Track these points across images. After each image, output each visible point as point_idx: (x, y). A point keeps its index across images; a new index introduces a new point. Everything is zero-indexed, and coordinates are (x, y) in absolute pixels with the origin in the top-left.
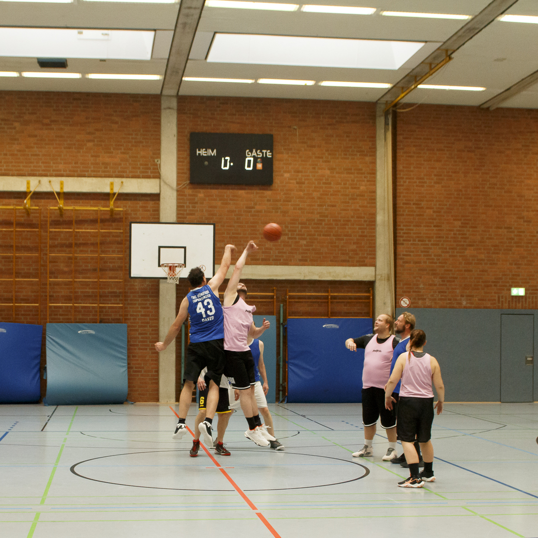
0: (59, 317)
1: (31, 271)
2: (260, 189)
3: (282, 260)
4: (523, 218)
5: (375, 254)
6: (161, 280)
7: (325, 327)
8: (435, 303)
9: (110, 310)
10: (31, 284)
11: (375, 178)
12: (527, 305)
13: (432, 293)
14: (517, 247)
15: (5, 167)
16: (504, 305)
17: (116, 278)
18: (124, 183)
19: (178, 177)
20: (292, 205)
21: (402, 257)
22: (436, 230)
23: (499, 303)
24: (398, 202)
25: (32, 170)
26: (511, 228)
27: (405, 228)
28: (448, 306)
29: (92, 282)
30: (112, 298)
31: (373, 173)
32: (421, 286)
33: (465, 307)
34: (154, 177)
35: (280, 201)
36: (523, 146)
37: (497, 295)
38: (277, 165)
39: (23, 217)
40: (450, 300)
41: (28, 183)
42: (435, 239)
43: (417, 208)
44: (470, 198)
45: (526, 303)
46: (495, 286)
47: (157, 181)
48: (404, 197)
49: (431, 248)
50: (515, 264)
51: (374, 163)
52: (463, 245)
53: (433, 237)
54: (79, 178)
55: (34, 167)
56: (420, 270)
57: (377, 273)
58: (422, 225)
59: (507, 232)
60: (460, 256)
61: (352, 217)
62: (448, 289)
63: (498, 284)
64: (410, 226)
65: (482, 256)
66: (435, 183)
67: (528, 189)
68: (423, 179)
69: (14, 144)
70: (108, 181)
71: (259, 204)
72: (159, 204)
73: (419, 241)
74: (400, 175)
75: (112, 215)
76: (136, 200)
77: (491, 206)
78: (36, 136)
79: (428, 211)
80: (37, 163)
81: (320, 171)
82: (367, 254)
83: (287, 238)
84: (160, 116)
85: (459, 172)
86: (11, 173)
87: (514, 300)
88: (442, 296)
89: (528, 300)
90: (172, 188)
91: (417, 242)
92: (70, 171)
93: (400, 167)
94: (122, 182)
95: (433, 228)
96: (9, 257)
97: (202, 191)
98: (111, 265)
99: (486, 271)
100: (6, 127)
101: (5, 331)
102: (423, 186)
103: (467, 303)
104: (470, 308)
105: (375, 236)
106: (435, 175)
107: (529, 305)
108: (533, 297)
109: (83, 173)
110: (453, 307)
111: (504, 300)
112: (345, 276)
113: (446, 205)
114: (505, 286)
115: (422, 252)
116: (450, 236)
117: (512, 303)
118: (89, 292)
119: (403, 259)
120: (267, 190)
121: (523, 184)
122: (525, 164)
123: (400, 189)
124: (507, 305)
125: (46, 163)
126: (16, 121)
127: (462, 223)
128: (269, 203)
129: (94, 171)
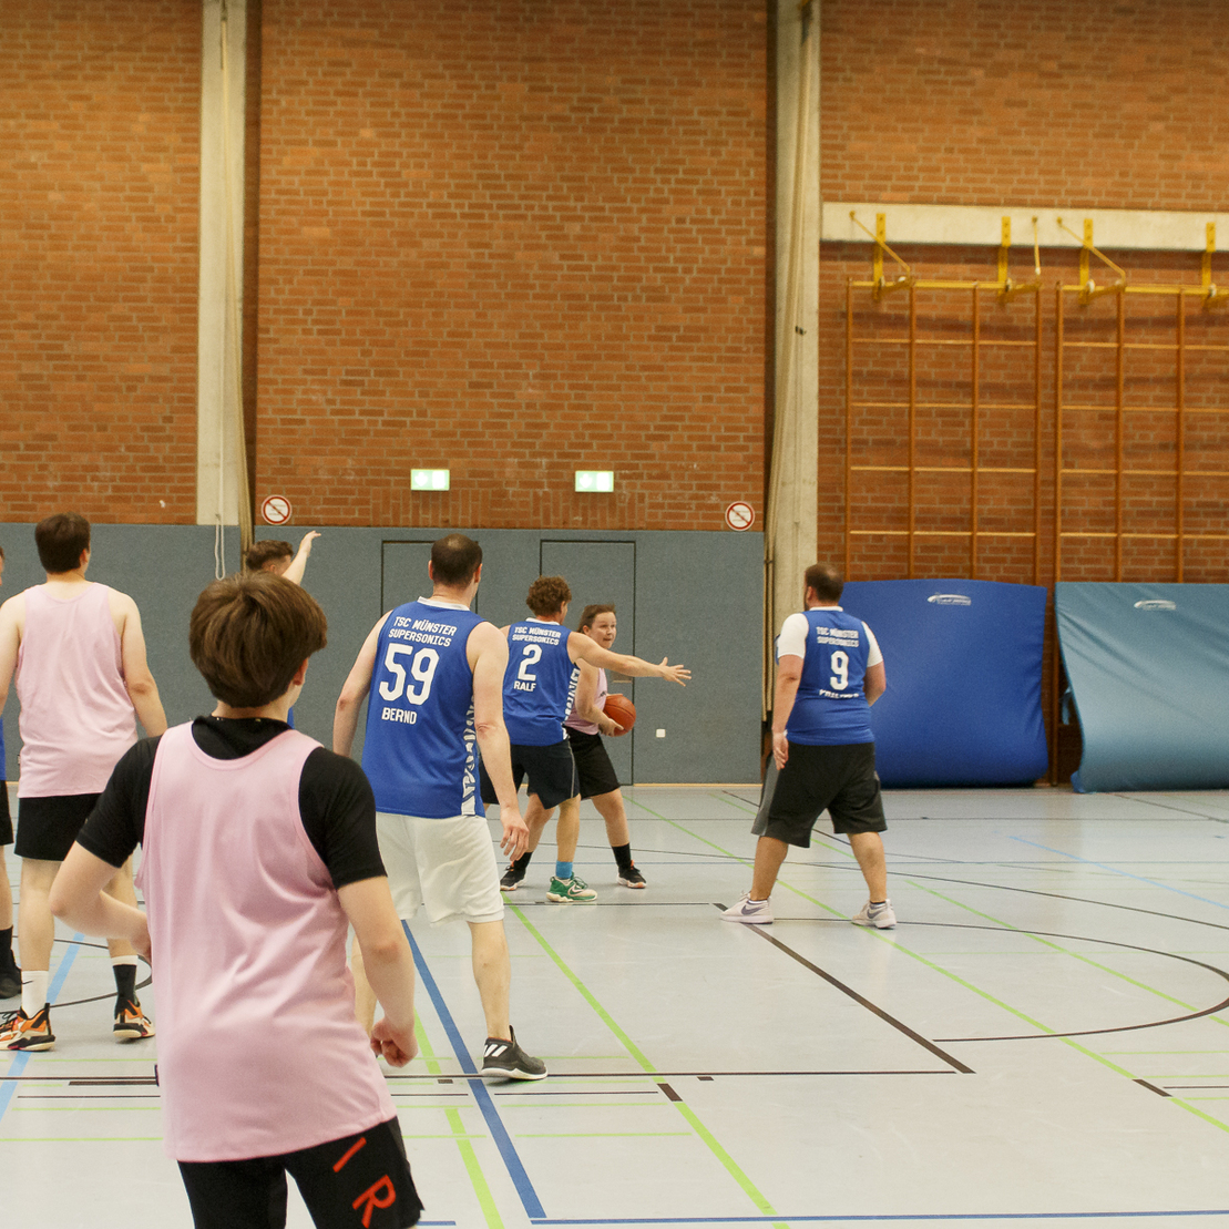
0: (1077, 565)
1: (1009, 448)
9: (1202, 549)
10: (1009, 481)
15: (948, 183)
17: (1217, 467)
25: (1015, 191)
29: (1161, 477)
30: (1209, 520)
39: (990, 309)
41: (1006, 224)
54: (1132, 214)
55: (1020, 181)
69: (971, 123)
70: (1201, 220)
75: (1205, 309)
78: (1023, 104)
80: (1027, 173)
86: (962, 196)
92: (1108, 194)
96: (954, 413)
98: (1205, 434)
100: (950, 79)
101: (969, 602)
109: (1142, 200)
118: (1149, 504)
125: (1049, 172)
126: (978, 66)
129: (1168, 195)
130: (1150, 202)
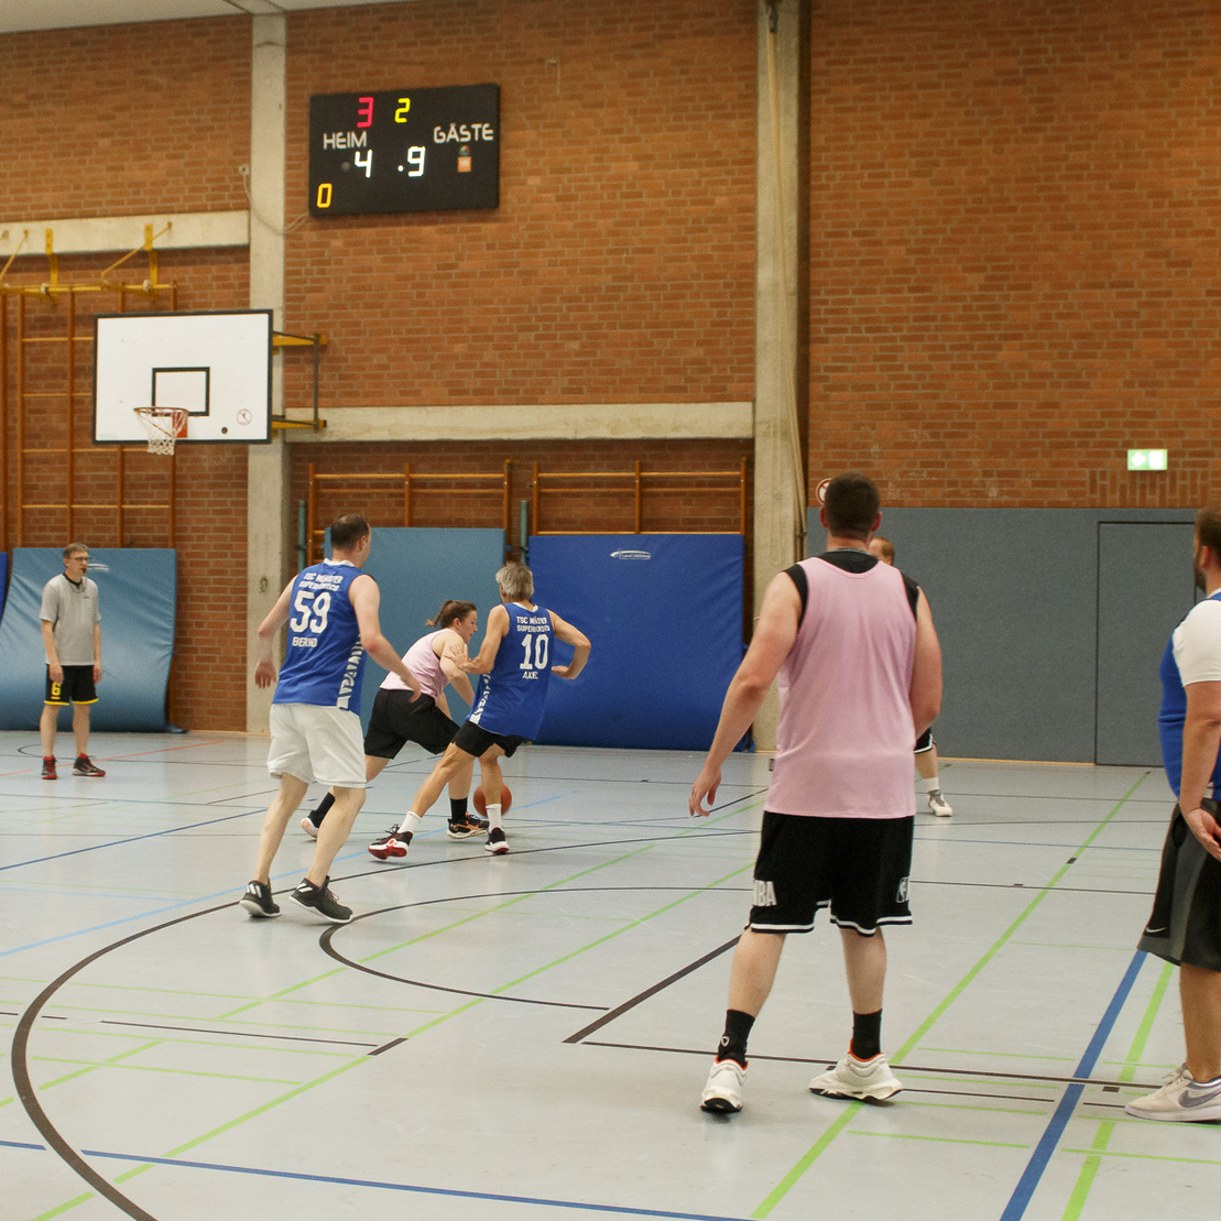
2: (470, 221)
3: (521, 392)
4: (1166, 254)
5: (752, 370)
6: (252, 447)
7: (617, 558)
8: (914, 494)
9: (150, 517)
11: (754, 171)
12: (1177, 496)
13: (904, 468)
14: (1147, 335)
16: (1109, 497)
18: (174, 227)
19: (288, 203)
20: (546, 254)
21: (822, 373)
22: (917, 300)
23: (1093, 491)
24: (813, 229)
26: (1130, 285)
27: (830, 297)
28: (948, 499)
30: (155, 491)
31: (749, 160)
32: (875, 449)
33: (996, 505)
34: (238, 208)
35: (515, 246)
36: (1166, 54)
37: (1087, 471)
38: (510, 157)
40: (951, 484)
42: (911, 324)
43: (863, 244)
44: (1013, 209)
45: (1173, 490)
46: (1084, 445)
47: (241, 216)
48: (829, 216)
49: (901, 349)
50: (1142, 384)
51: (751, 133)
52: (990, 337)
53: (905, 319)
54: (84, 221)
56: (871, 407)
57: (758, 418)
58: (878, 287)
59: (1120, 295)
60: (982, 367)
61: (696, 276)
62: (948, 455)
63: (1091, 440)
64: (845, 292)
65: (1047, 366)
66: (913, 174)
67: (1184, 174)
68: (881, 165)
70: (141, 222)
71: (469, 257)
72: (247, 269)
73: (869, 330)
74: (819, 159)
76: (203, 262)
77: (1071, 227)
79: (891, 248)
81: (614, 165)
82: (732, 370)
83: (533, 338)
84: (248, 65)
85: (979, 142)
87: (1139, 482)
88: (930, 474)
89: (1179, 482)
90: (274, 231)
91: (864, 335)
92: (65, 206)
93: (819, 139)
94: (170, 225)
95: (906, 294)
97: (339, 232)
99: (1056, 405)
102: (881, 186)
103: (1001, 494)
104: (1009, 505)
105: (752, 323)
106: (913, 154)
107: (1183, 494)
108: (1194, 475)
109: (91, 209)
110: (964, 505)
111: (1107, 483)
112: (676, 428)
113: (943, 231)
114: (1113, 445)
115: (877, 359)
116: (952, 315)
117: (1133, 493)
118: (105, 478)
119: (826, 379)
120: (484, 220)
121: (1166, 161)
122: (1171, 105)
123: (819, 198)
124: (1117, 496)
125: (18, 191)
127: (987, 279)
128: (491, 252)
129: (112, 203)
130: (98, 210)
